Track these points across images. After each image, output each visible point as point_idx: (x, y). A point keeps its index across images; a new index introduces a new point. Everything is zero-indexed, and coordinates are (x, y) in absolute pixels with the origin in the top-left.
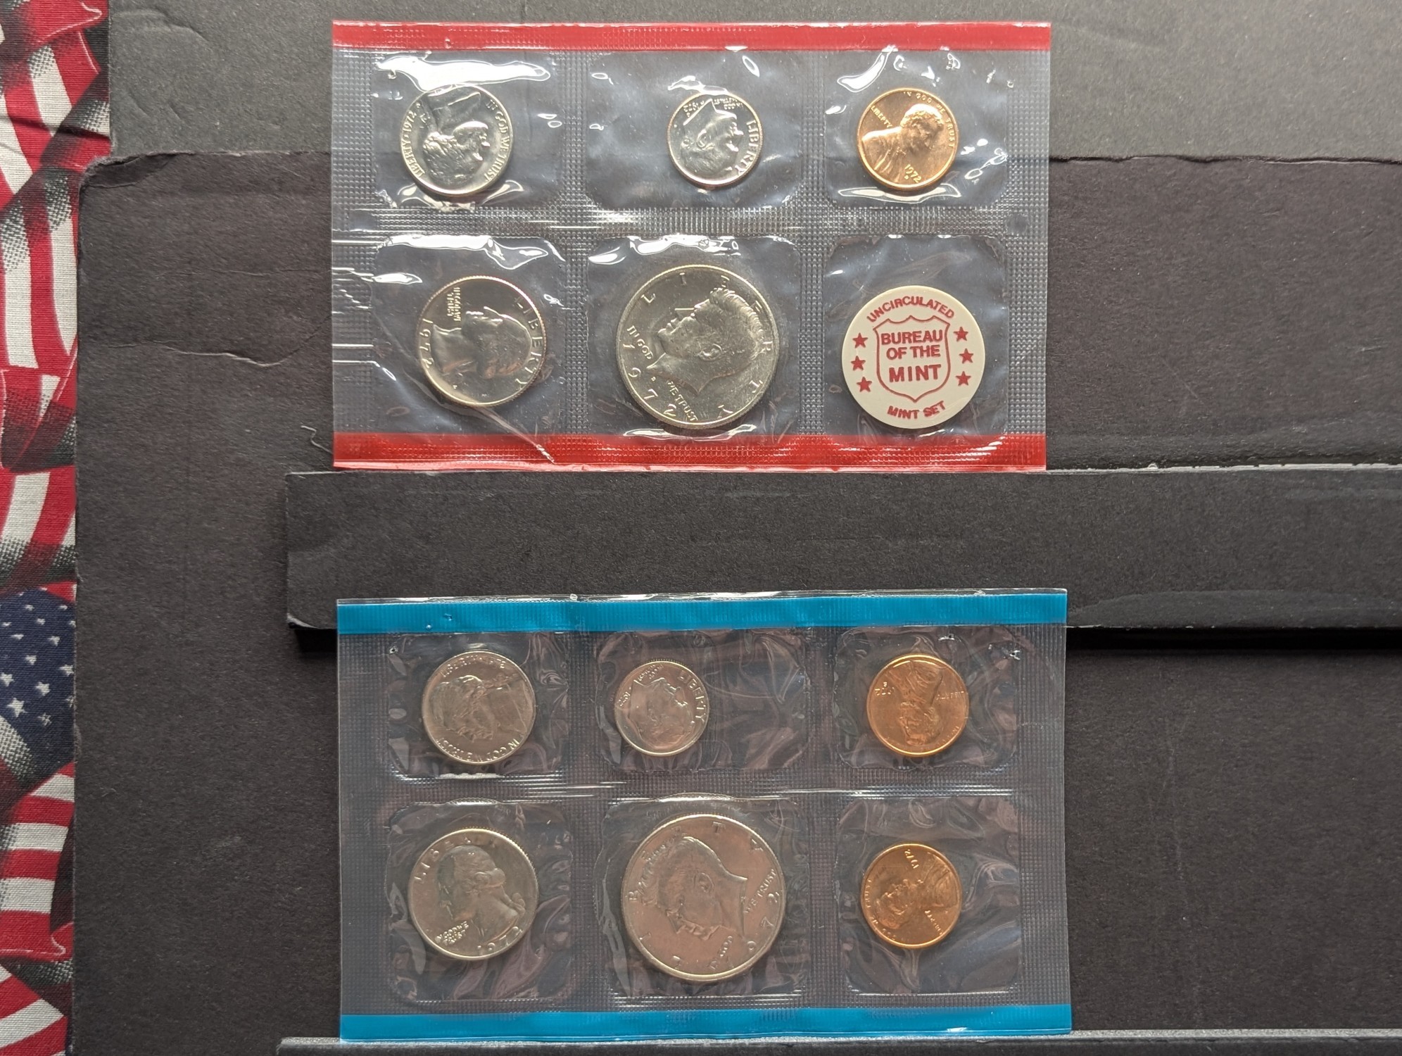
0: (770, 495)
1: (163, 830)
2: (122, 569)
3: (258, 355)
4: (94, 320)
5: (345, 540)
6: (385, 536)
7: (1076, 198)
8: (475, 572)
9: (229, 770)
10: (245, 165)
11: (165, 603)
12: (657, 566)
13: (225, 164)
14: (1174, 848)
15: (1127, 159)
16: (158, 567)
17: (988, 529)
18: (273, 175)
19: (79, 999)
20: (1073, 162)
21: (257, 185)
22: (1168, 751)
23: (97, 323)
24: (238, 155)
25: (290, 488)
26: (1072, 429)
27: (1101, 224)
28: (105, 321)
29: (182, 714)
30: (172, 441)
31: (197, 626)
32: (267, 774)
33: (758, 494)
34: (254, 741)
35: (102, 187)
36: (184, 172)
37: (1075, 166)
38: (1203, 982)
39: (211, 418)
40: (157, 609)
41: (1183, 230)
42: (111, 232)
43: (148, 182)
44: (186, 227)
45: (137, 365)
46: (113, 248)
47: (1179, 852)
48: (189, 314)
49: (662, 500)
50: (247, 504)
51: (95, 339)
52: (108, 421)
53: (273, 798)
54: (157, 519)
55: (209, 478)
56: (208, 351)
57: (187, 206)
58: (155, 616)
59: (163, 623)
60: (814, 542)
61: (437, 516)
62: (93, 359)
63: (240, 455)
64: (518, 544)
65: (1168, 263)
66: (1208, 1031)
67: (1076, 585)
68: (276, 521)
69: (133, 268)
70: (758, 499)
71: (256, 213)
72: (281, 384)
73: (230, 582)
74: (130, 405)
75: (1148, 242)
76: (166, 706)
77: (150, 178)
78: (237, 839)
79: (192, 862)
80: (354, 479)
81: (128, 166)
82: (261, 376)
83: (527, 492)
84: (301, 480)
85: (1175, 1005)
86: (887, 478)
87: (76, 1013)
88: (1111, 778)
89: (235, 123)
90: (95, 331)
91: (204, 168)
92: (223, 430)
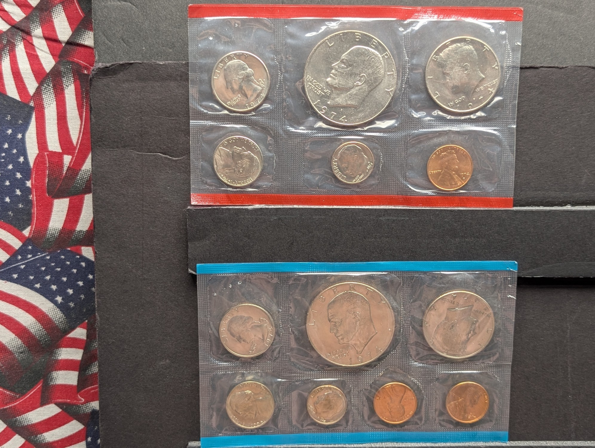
0: (399, 218)
1: (136, 357)
2: (115, 248)
3: (173, 154)
4: (98, 138)
5: (213, 237)
6: (230, 235)
7: (542, 85)
8: (269, 251)
9: (164, 332)
10: (165, 68)
11: (134, 262)
12: (349, 249)
13: (155, 67)
14: (567, 368)
15: (565, 67)
16: (131, 247)
17: (496, 234)
18: (177, 73)
19: (102, 426)
20: (541, 68)
21: (170, 77)
22: (567, 328)
23: (100, 140)
24: (162, 63)
25: (189, 215)
26: (534, 189)
27: (553, 97)
28: (103, 139)
29: (143, 309)
30: (136, 192)
31: (149, 272)
32: (180, 334)
33: (395, 218)
34: (174, 320)
35: (100, 78)
36: (137, 71)
37: (542, 70)
38: (576, 422)
39: (152, 182)
40: (131, 265)
41: (589, 100)
42: (105, 98)
43: (121, 76)
44: (139, 97)
45: (118, 158)
46: (106, 106)
47: (569, 369)
48: (141, 136)
49: (351, 220)
50: (169, 220)
51: (99, 147)
52: (106, 183)
53: (183, 344)
54: (130, 226)
55: (152, 208)
56: (150, 152)
57: (139, 87)
58: (130, 267)
59: (134, 271)
60: (419, 239)
61: (253, 227)
62: (99, 156)
63: (166, 198)
64: (288, 239)
65: (581, 115)
66: (577, 442)
67: (533, 259)
68: (182, 227)
69: (115, 115)
70: (394, 220)
71: (170, 91)
72: (183, 167)
73: (162, 253)
74: (116, 176)
75: (573, 106)
76: (136, 306)
77: (122, 74)
78: (167, 361)
79: (149, 370)
80: (217, 211)
81: (111, 69)
82: (174, 164)
83: (292, 217)
84: (193, 211)
85: (564, 431)
86: (452, 211)
87: (101, 431)
88: (542, 339)
89: (152, 48)
90: (99, 143)
91: (146, 69)
92: (158, 187)
